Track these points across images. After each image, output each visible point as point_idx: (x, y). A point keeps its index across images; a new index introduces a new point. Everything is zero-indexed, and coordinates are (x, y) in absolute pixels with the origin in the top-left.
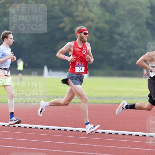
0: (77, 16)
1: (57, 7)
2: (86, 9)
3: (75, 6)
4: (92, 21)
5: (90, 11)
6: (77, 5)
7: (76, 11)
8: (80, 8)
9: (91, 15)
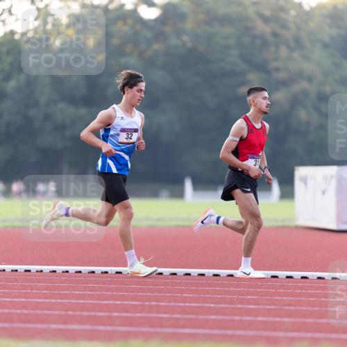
0: (278, 69)
1: (235, 52)
2: (296, 55)
3: (272, 49)
4: (310, 80)
5: (306, 58)
6: (277, 46)
7: (276, 59)
8: (284, 51)
9: (308, 67)
